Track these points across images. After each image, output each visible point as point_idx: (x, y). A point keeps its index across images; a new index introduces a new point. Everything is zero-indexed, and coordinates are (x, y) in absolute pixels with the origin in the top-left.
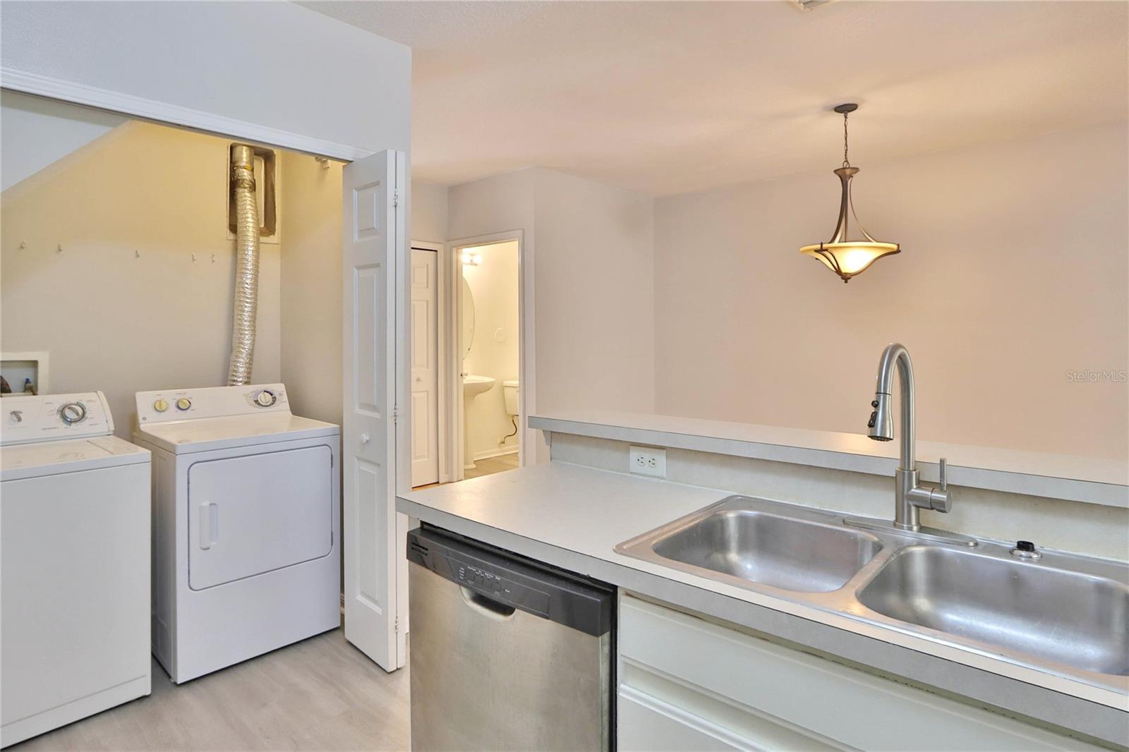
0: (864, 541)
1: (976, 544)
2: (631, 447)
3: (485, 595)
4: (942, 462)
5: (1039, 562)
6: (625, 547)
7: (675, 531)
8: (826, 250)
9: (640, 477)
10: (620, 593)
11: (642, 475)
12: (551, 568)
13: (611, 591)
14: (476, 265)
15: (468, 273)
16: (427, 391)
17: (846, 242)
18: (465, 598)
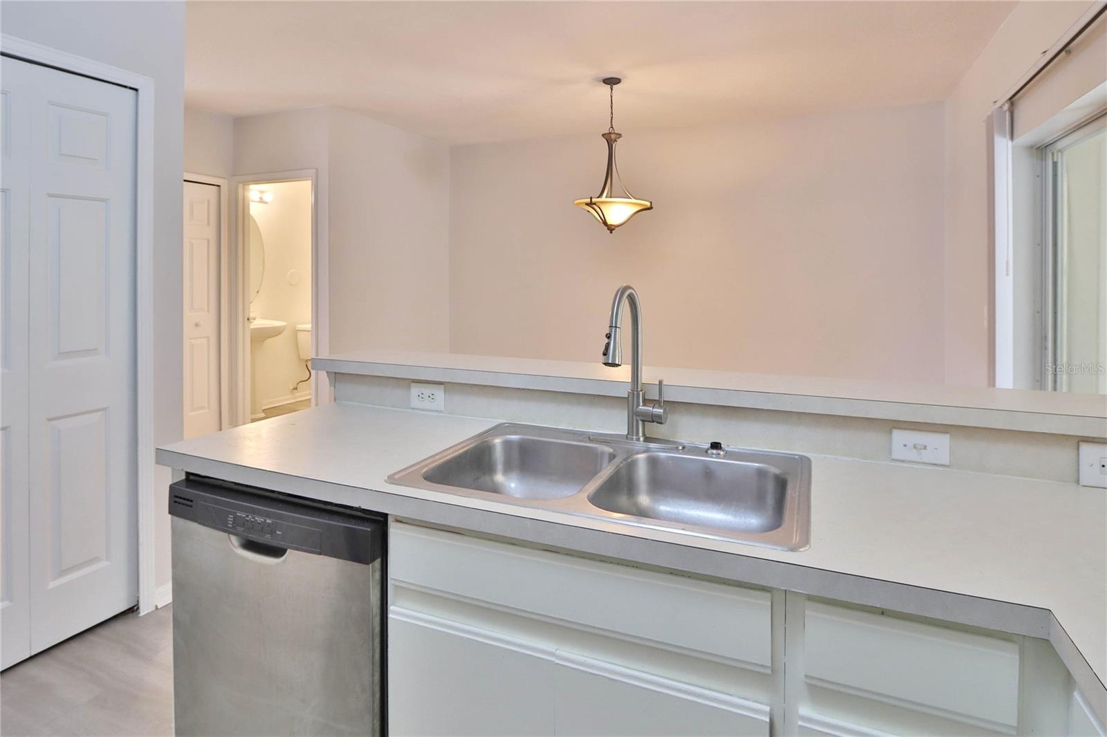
0: (603, 453)
1: (684, 448)
2: (412, 384)
3: (255, 540)
4: (660, 382)
5: (725, 457)
6: (396, 477)
7: (446, 459)
8: (595, 204)
9: (421, 412)
10: (390, 519)
11: (422, 410)
12: (325, 505)
13: (382, 519)
14: (266, 203)
15: (255, 210)
16: (208, 338)
17: (611, 197)
18: (234, 546)
